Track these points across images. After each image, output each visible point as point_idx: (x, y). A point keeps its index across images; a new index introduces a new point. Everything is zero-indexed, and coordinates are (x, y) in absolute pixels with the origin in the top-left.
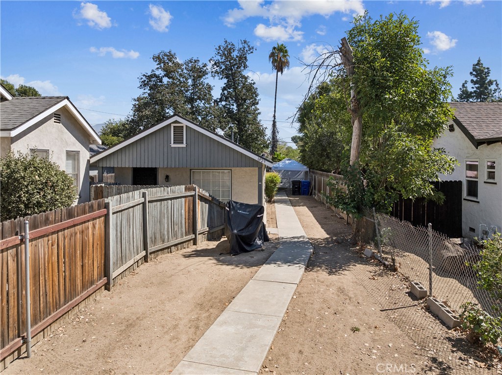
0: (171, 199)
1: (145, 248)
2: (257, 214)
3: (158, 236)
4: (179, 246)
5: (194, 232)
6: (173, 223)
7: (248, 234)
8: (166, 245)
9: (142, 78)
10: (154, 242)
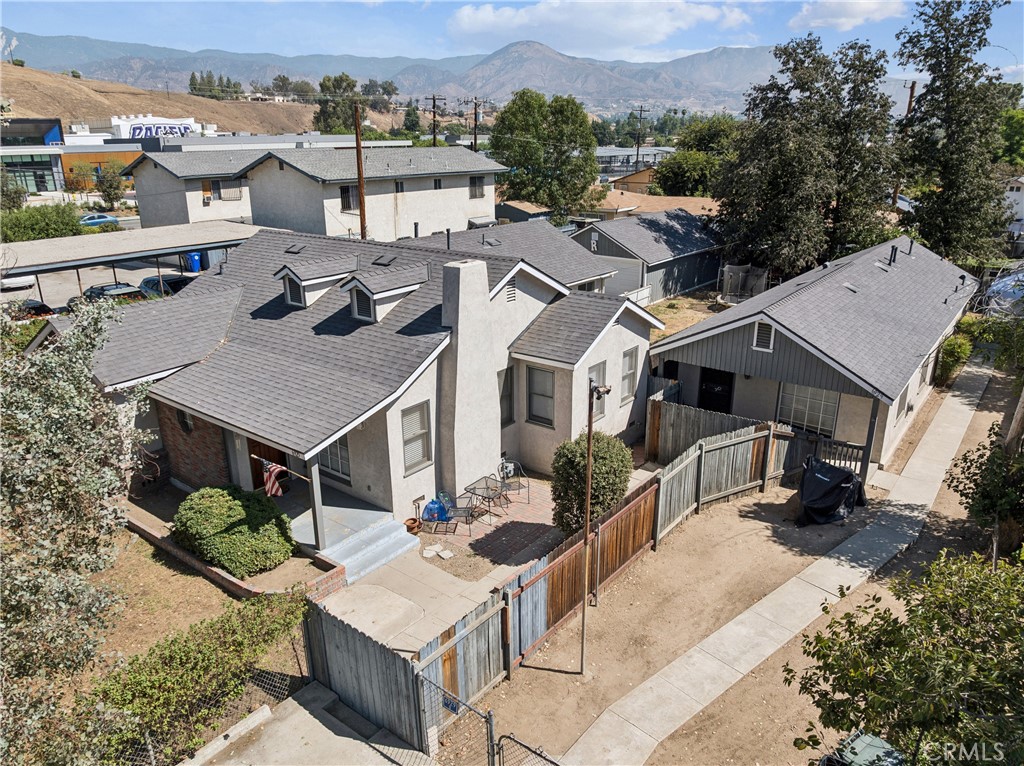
0: (734, 445)
1: (697, 500)
2: (842, 482)
3: (714, 485)
4: (740, 495)
5: (763, 477)
6: (734, 470)
7: (823, 505)
8: (722, 494)
9: (750, 95)
10: (709, 491)
